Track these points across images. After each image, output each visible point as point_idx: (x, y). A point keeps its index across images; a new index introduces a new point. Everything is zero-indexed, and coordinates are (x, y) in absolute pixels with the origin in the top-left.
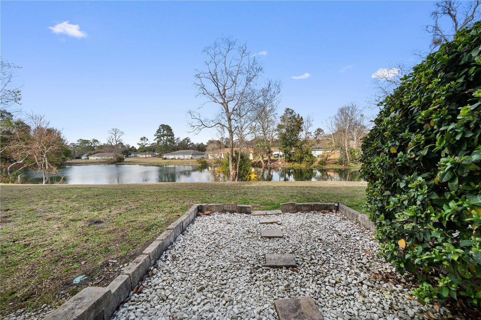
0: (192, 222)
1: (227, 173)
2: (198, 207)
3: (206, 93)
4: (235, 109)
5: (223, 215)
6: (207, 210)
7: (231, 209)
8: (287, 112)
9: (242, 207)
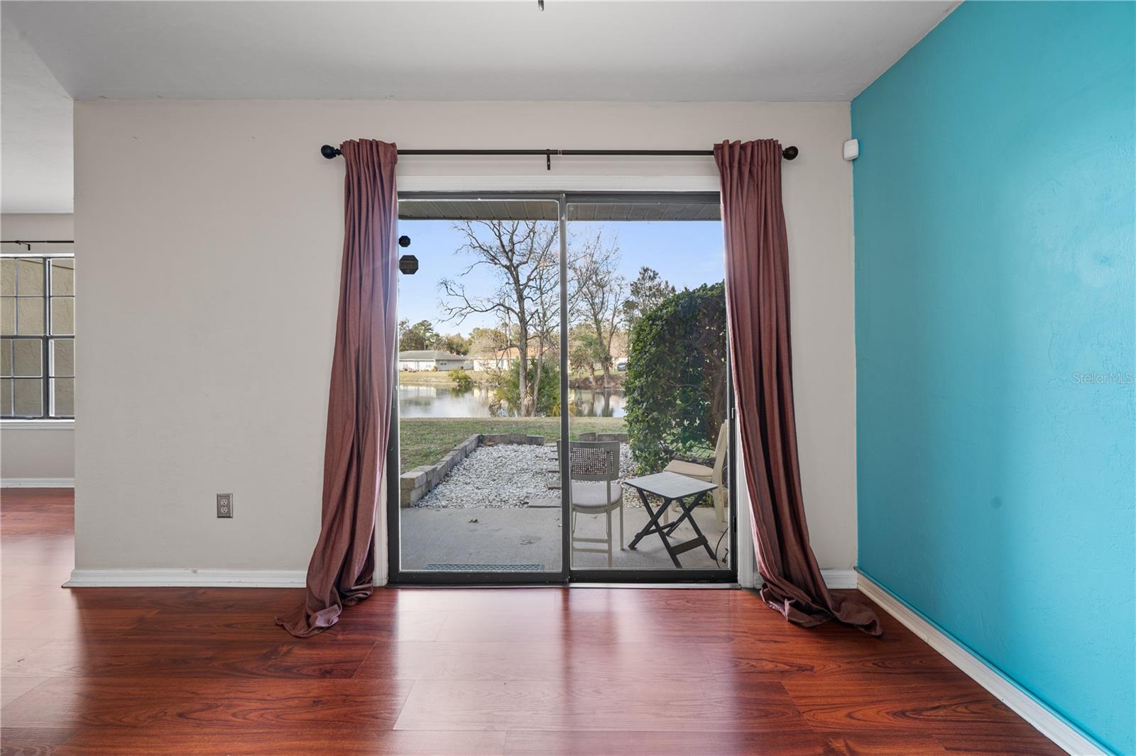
0: (475, 450)
1: (515, 402)
2: (479, 437)
3: (478, 245)
4: (532, 277)
5: (509, 446)
6: (490, 441)
7: (519, 440)
8: (644, 275)
9: (532, 438)
